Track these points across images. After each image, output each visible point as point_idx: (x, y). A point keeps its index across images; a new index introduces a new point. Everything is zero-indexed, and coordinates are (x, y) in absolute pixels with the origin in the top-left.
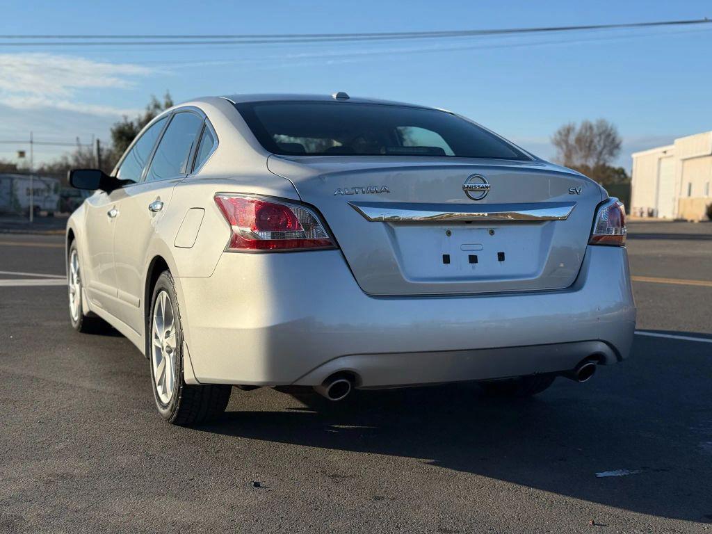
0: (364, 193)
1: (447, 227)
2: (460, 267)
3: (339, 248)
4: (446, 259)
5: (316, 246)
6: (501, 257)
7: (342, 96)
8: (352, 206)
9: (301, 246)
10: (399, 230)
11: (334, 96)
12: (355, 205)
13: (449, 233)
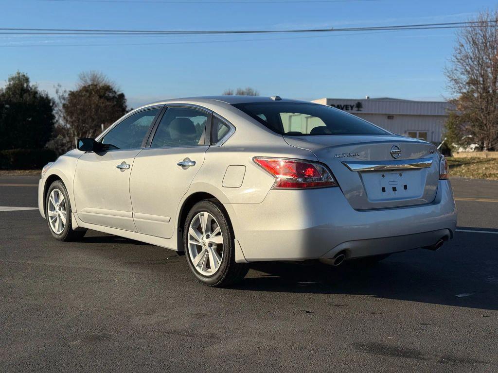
0: (348, 156)
1: (383, 173)
2: (390, 194)
3: (339, 186)
4: (384, 190)
5: (327, 185)
6: (405, 187)
7: (278, 98)
8: (344, 164)
9: (320, 185)
10: (363, 175)
11: (274, 98)
12: (344, 163)
13: (383, 176)
